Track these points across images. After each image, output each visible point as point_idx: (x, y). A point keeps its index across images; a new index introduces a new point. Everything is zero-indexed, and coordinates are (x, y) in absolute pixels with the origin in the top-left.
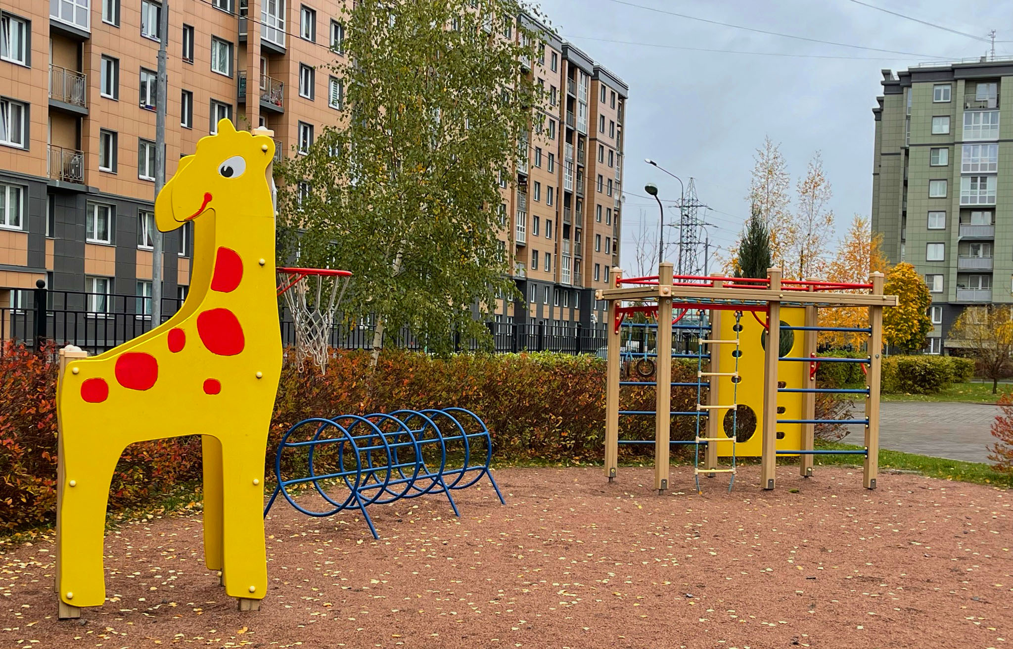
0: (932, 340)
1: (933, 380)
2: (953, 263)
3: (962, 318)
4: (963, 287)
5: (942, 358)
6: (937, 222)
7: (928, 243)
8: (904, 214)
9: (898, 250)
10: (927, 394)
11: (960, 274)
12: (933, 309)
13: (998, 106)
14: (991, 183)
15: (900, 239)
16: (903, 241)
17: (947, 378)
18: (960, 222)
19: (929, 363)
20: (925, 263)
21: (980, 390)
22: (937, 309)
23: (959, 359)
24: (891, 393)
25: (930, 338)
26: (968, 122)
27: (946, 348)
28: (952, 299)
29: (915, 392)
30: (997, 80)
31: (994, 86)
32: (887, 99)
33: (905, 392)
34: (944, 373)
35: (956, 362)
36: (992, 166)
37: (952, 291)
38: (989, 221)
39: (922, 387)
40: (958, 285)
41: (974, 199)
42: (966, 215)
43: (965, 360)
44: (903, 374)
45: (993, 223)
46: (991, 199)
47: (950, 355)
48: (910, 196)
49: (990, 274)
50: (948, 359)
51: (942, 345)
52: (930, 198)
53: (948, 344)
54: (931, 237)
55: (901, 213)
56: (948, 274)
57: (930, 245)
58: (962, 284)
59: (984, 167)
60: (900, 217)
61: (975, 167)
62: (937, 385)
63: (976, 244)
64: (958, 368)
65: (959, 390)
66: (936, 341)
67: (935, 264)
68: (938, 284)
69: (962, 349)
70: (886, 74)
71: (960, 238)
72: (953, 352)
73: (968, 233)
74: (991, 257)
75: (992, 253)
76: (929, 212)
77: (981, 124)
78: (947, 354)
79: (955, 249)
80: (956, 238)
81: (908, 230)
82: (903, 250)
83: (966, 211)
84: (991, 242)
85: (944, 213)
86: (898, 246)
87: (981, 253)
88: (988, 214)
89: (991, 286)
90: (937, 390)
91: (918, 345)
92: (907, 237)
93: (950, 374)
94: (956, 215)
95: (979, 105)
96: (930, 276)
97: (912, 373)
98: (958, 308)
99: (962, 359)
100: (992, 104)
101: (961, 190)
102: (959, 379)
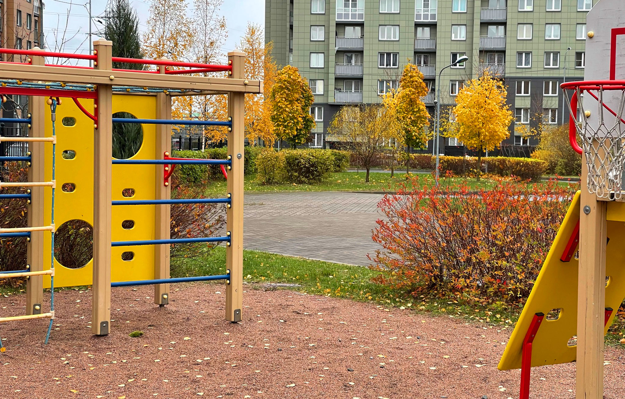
0: (316, 135)
1: (316, 171)
2: (331, 70)
3: (339, 116)
4: (339, 90)
5: (323, 151)
6: (318, 34)
7: (311, 53)
8: (291, 27)
9: (287, 58)
10: (310, 184)
11: (337, 79)
12: (316, 109)
14: (360, 2)
15: (288, 49)
16: (291, 50)
17: (328, 169)
18: (336, 35)
19: (313, 156)
20: (308, 70)
21: (355, 179)
22: (319, 109)
23: (337, 151)
24: (281, 184)
25: (314, 134)
27: (327, 142)
28: (331, 101)
29: (301, 182)
33: (292, 183)
34: (325, 164)
35: (335, 155)
37: (331, 93)
38: (360, 35)
39: (306, 177)
40: (335, 88)
41: (347, 16)
42: (340, 30)
43: (343, 152)
44: (290, 166)
45: (362, 37)
46: (361, 16)
47: (330, 148)
48: (295, 12)
49: (361, 79)
50: (329, 151)
51: (324, 139)
52: (311, 14)
53: (329, 138)
54: (313, 47)
55: (288, 26)
56: (328, 79)
57: (312, 54)
58: (339, 87)
60: (288, 30)
62: (319, 176)
63: (349, 55)
64: (337, 159)
65: (337, 180)
66: (319, 136)
67: (317, 70)
68: (320, 87)
69: (339, 143)
71: (337, 48)
72: (332, 145)
73: (343, 44)
74: (362, 65)
75: (362, 62)
76: (311, 26)
78: (328, 147)
79: (332, 58)
80: (334, 49)
81: (295, 41)
82: (291, 58)
83: (341, 26)
84: (361, 52)
85: (323, 27)
86: (287, 55)
87: (353, 61)
88: (358, 29)
89: (362, 89)
90: (320, 180)
91: (303, 139)
92: (294, 47)
93: (329, 165)
94: (333, 29)
96: (314, 81)
97: (298, 165)
98: (336, 108)
99: (340, 151)
101: (336, 8)
102: (338, 169)
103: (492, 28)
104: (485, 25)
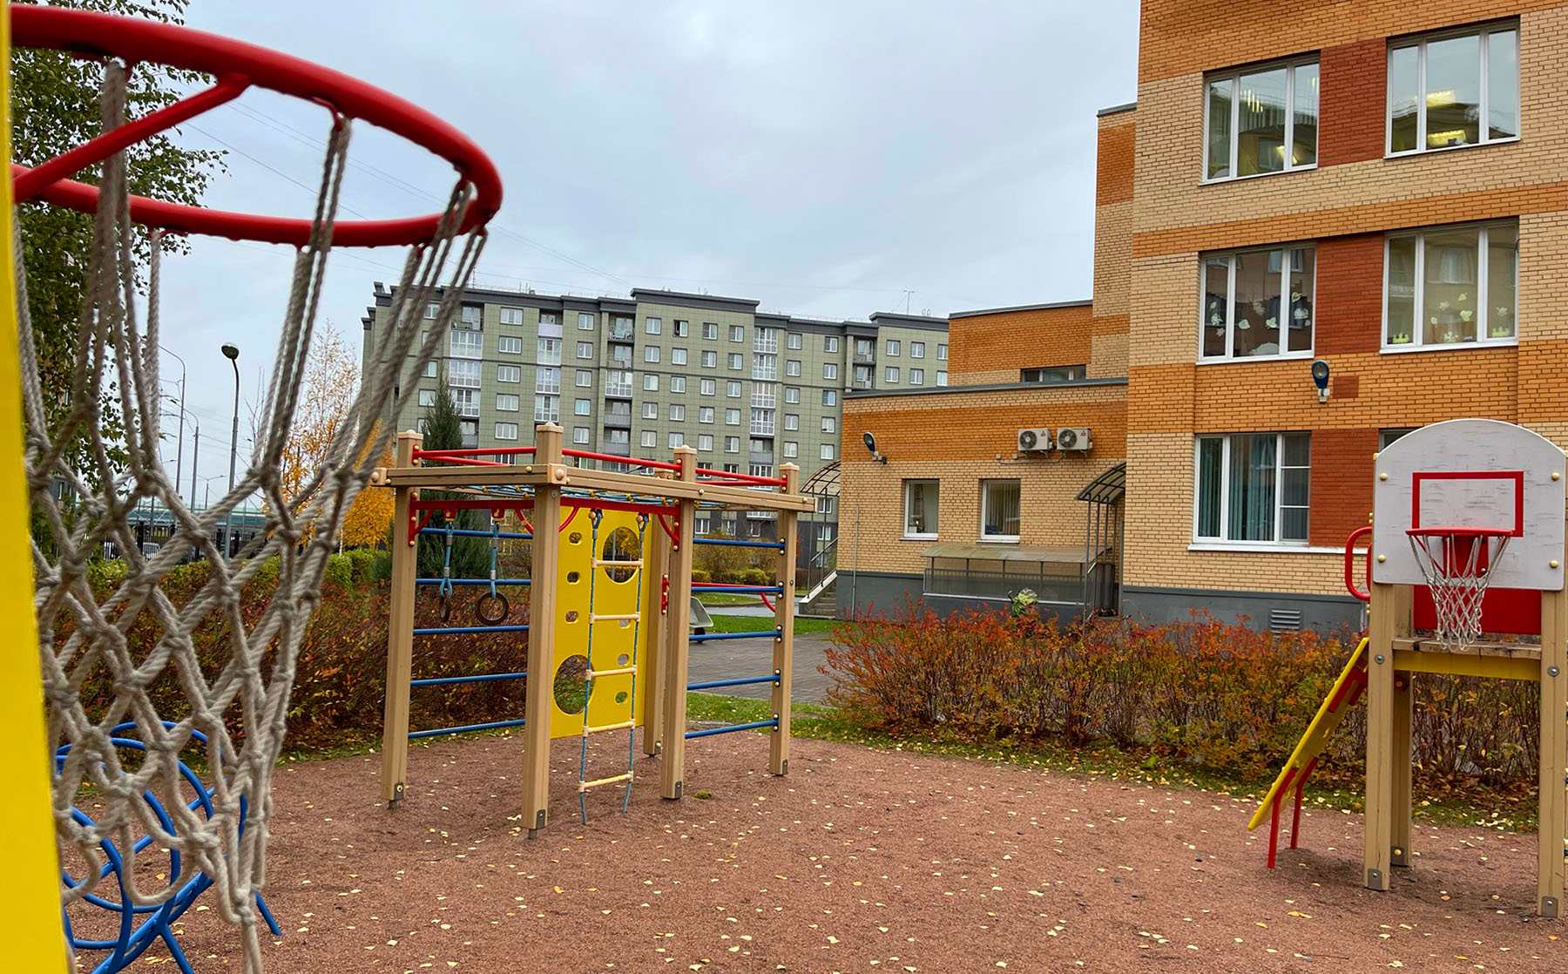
13: (482, 329)
14: (475, 396)
26: (456, 340)
30: (481, 306)
31: (478, 311)
32: (379, 309)
36: (477, 382)
38: (473, 432)
45: (477, 433)
46: (476, 411)
59: (469, 382)
61: (461, 381)
70: (379, 286)
77: (467, 343)
95: (464, 326)
100: (476, 326)
103: (615, 433)
104: (609, 429)
